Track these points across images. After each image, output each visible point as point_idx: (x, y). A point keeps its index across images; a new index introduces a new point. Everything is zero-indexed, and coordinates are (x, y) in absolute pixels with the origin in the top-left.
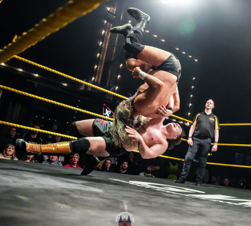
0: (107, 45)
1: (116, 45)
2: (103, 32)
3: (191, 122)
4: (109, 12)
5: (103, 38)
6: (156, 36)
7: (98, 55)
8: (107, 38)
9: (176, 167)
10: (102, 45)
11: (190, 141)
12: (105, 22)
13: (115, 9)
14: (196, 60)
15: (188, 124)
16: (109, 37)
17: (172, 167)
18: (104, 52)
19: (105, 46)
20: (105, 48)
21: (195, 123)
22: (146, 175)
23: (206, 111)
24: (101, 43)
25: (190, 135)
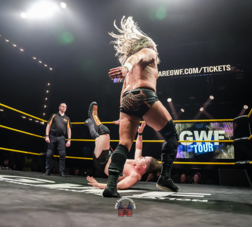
3: (46, 121)
6: (15, 46)
9: (30, 160)
11: (47, 139)
14: (51, 69)
15: (43, 123)
17: (27, 160)
21: (51, 122)
22: (3, 168)
23: (60, 112)
25: (47, 133)
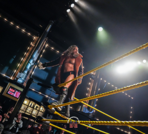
0: (91, 89)
1: (95, 90)
2: (90, 83)
4: (92, 74)
5: (89, 86)
6: (113, 86)
7: (87, 94)
8: (91, 87)
10: (89, 89)
12: (91, 79)
13: (95, 73)
16: (92, 86)
18: (90, 93)
19: (90, 90)
20: (90, 91)
24: (88, 89)
